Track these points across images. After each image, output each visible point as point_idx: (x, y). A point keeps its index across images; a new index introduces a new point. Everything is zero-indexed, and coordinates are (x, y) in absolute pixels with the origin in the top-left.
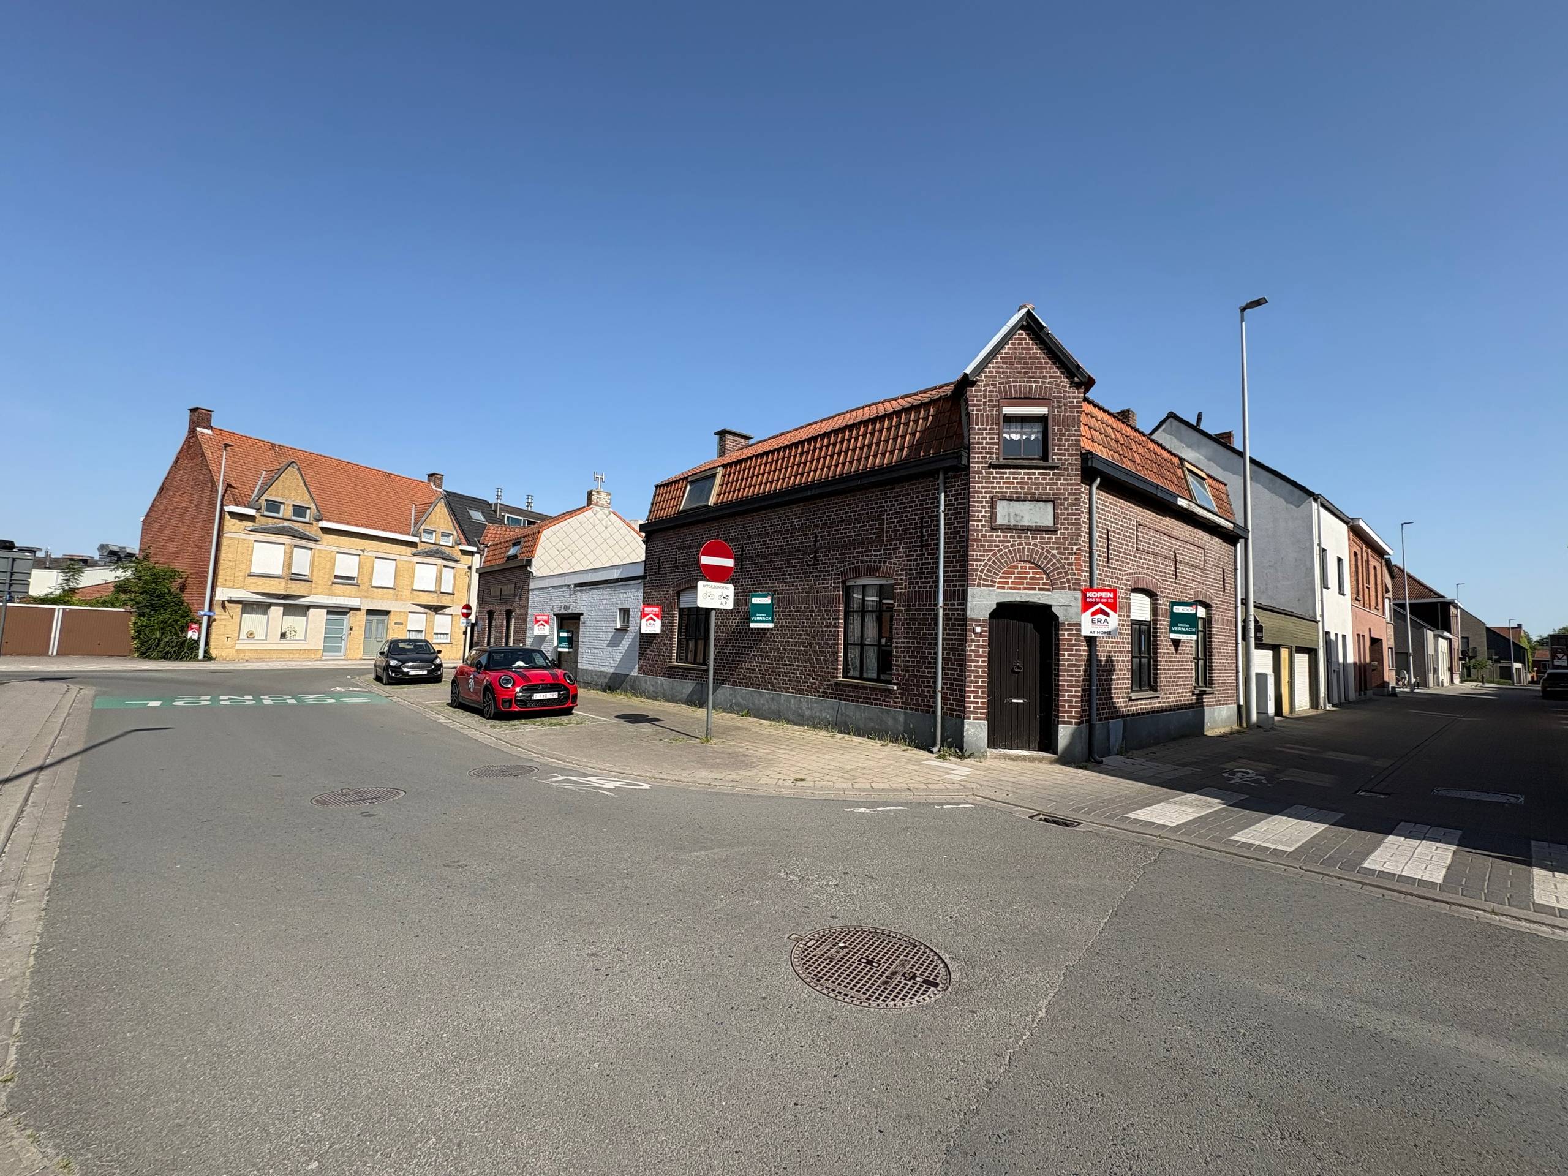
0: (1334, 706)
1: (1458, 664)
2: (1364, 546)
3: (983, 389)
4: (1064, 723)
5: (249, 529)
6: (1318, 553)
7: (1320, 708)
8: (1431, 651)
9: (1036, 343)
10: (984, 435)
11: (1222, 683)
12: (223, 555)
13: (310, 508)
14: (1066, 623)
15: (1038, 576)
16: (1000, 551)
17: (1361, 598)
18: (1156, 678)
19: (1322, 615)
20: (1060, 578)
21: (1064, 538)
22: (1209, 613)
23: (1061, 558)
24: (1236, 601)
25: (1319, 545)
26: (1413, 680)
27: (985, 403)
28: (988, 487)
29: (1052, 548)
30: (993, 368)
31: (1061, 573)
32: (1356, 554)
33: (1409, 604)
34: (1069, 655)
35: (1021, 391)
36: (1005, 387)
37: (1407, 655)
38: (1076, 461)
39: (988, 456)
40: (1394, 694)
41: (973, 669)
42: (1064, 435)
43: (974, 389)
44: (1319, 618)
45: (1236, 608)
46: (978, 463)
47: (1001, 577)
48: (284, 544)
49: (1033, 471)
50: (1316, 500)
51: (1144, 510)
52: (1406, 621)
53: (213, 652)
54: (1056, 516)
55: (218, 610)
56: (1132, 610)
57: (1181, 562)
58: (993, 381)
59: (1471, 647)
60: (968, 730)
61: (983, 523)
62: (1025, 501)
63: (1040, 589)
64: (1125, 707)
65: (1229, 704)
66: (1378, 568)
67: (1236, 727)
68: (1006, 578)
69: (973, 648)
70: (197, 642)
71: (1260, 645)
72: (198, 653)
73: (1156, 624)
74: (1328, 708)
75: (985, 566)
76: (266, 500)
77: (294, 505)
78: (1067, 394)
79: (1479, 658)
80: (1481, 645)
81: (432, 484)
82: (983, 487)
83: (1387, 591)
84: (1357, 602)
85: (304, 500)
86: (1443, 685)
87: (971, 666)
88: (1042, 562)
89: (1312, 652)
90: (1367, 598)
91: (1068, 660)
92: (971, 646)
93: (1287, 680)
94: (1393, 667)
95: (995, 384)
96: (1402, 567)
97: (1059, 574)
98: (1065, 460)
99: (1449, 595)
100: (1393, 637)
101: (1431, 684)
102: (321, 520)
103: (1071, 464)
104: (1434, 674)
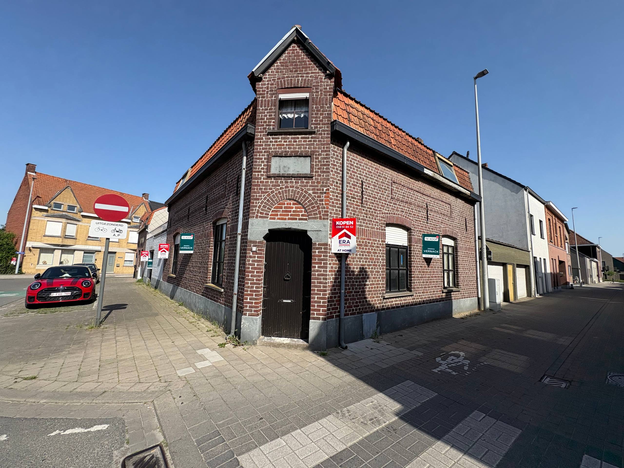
0: (540, 295)
1: (601, 274)
2: (553, 216)
3: (267, 83)
4: (314, 318)
5: (45, 215)
6: (528, 216)
7: (532, 296)
8: (589, 267)
9: (304, 52)
10: (266, 114)
11: (466, 285)
12: (31, 227)
13: (76, 207)
14: (317, 243)
15: (299, 210)
16: (272, 192)
17: (553, 241)
18: (411, 283)
19: (532, 248)
20: (314, 211)
21: (317, 182)
22: (456, 243)
23: (315, 196)
24: (475, 237)
25: (529, 212)
26: (581, 281)
27: (267, 92)
28: (266, 149)
29: (309, 190)
30: (274, 69)
31: (314, 207)
32: (549, 220)
33: (578, 247)
34: (319, 267)
35: (291, 83)
36: (281, 81)
37: (578, 269)
38: (327, 128)
39: (267, 127)
40: (572, 288)
41: (250, 277)
42: (319, 111)
43: (260, 83)
44: (530, 250)
45: (475, 241)
46: (260, 132)
47: (273, 211)
48: (62, 222)
49: (298, 136)
50: (526, 190)
51: (399, 174)
52: (576, 254)
53: (24, 271)
54: (312, 167)
55: (27, 252)
56: (386, 238)
57: (431, 210)
58: (273, 77)
59: (606, 266)
60: (244, 323)
61: (262, 173)
62: (291, 157)
63: (300, 219)
64: (379, 303)
65: (472, 297)
66: (561, 228)
67: (476, 311)
68: (276, 211)
69: (251, 262)
70: (15, 266)
71: (490, 263)
72: (15, 271)
73: (411, 248)
74: (537, 296)
75: (261, 203)
76: (54, 203)
77: (68, 205)
78: (323, 84)
79: (610, 271)
80: (611, 265)
81: (144, 198)
82: (263, 149)
83: (567, 239)
84: (551, 243)
85: (73, 202)
86: (595, 283)
87: (248, 276)
88: (302, 200)
89: (527, 267)
90: (556, 241)
91: (317, 271)
92: (249, 261)
93: (512, 282)
94: (571, 275)
95: (275, 80)
96: (573, 231)
97: (313, 208)
98: (320, 128)
99: (595, 243)
100: (570, 261)
101: (590, 282)
102: (82, 212)
103: (324, 131)
104: (591, 278)
